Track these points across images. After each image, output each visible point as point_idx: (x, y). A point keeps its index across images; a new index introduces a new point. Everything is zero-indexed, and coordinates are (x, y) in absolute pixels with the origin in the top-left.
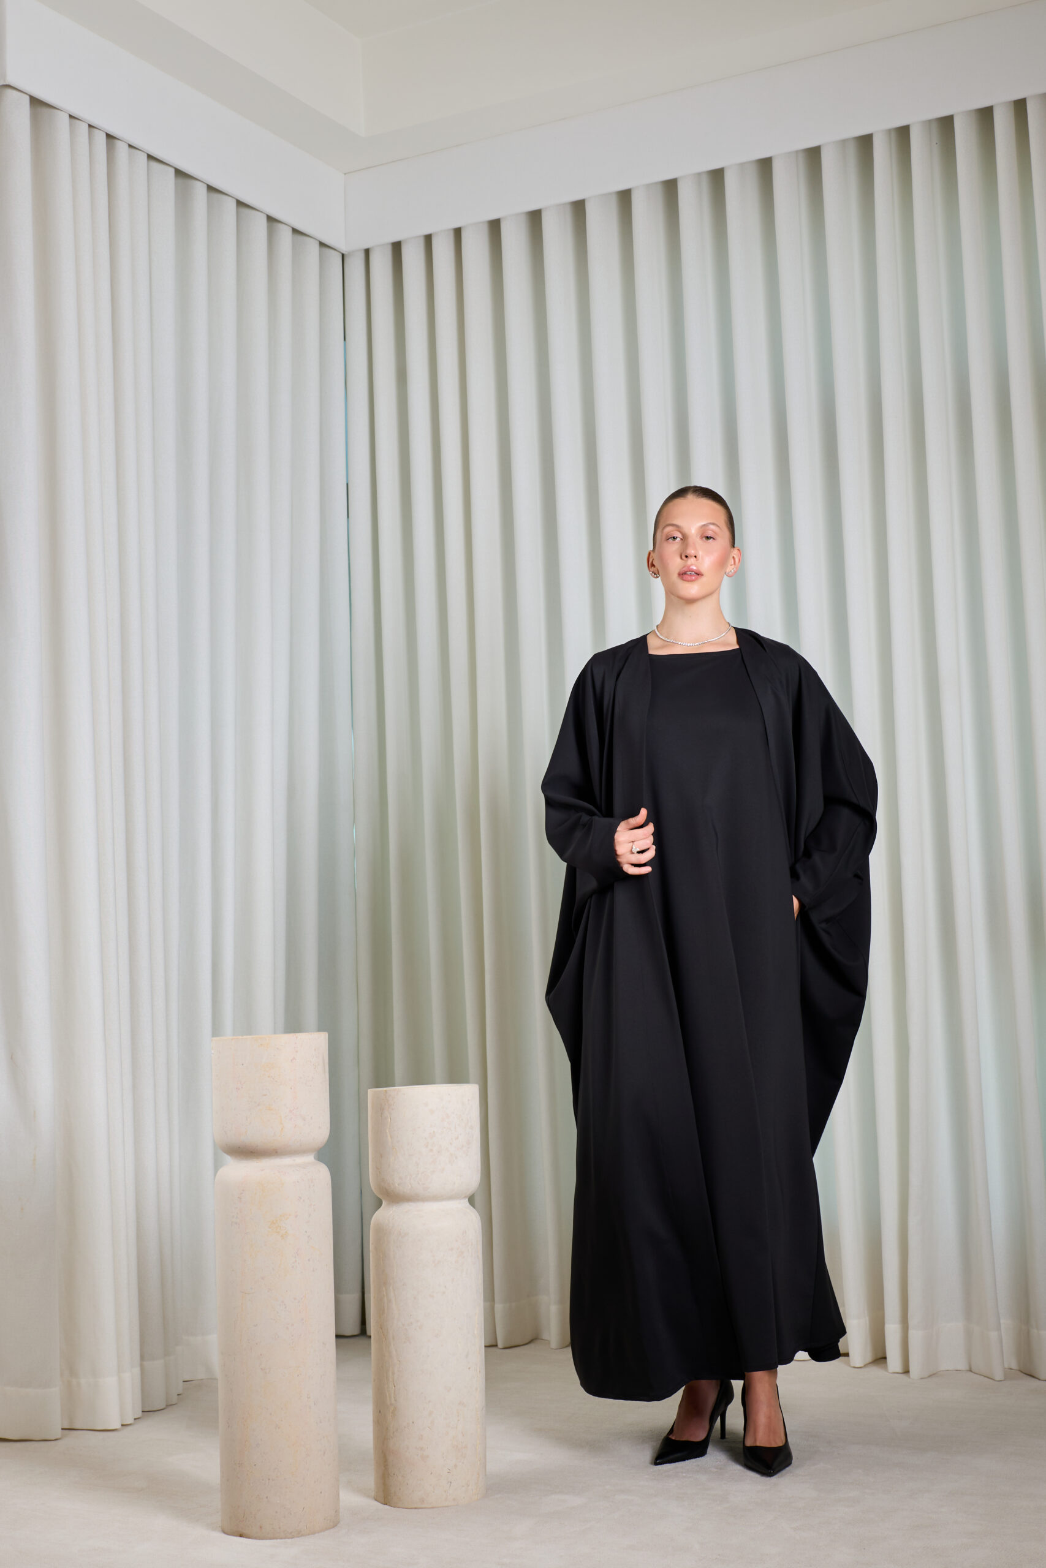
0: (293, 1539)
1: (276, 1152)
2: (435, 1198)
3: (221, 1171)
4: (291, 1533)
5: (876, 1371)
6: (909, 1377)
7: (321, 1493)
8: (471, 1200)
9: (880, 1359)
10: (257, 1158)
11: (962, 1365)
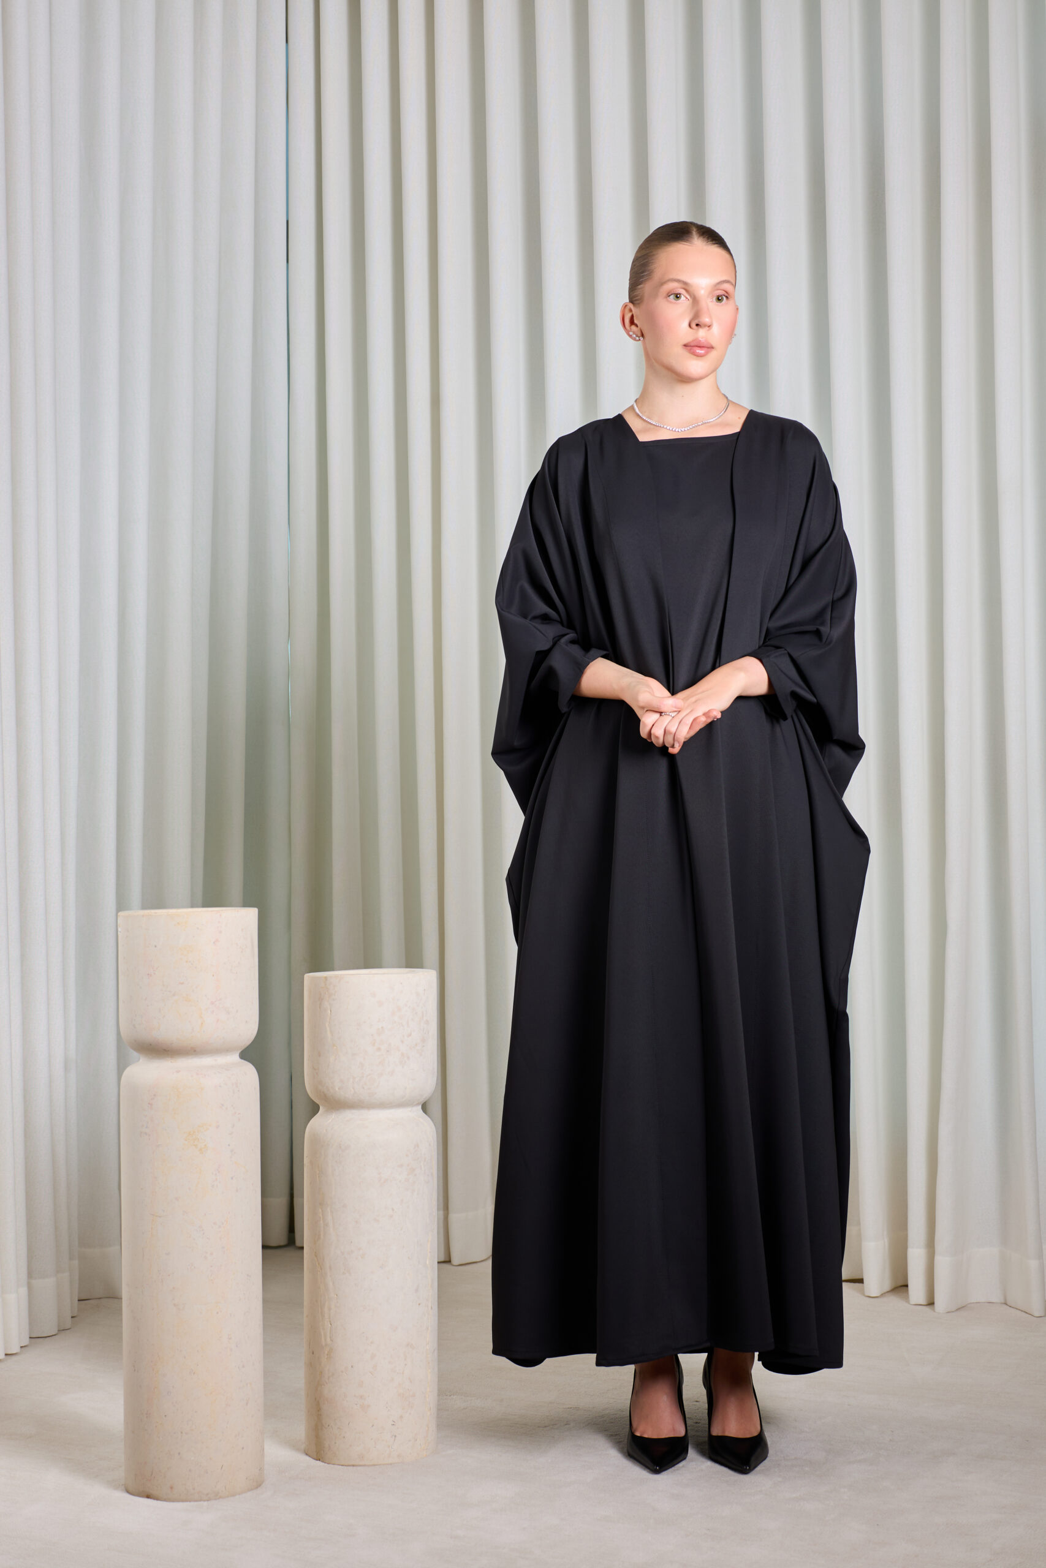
0: (209, 1502)
1: (195, 1051)
2: (383, 1105)
3: (128, 1072)
4: (207, 1494)
5: (894, 1301)
6: (934, 1310)
7: (243, 1448)
8: (425, 1108)
9: (901, 1287)
10: (171, 1057)
11: (997, 1297)
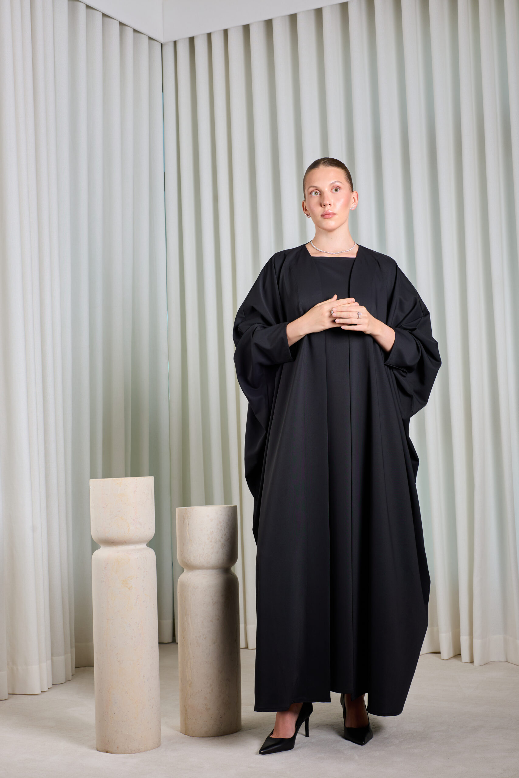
0: (135, 754)
1: (126, 542)
2: (214, 568)
3: (96, 553)
4: (135, 750)
5: (455, 662)
6: (473, 665)
7: (151, 728)
9: (458, 655)
10: (115, 546)
11: (503, 659)
